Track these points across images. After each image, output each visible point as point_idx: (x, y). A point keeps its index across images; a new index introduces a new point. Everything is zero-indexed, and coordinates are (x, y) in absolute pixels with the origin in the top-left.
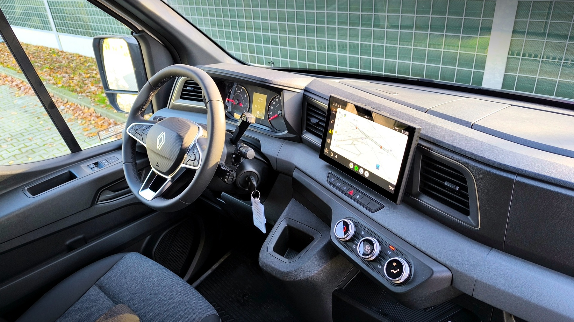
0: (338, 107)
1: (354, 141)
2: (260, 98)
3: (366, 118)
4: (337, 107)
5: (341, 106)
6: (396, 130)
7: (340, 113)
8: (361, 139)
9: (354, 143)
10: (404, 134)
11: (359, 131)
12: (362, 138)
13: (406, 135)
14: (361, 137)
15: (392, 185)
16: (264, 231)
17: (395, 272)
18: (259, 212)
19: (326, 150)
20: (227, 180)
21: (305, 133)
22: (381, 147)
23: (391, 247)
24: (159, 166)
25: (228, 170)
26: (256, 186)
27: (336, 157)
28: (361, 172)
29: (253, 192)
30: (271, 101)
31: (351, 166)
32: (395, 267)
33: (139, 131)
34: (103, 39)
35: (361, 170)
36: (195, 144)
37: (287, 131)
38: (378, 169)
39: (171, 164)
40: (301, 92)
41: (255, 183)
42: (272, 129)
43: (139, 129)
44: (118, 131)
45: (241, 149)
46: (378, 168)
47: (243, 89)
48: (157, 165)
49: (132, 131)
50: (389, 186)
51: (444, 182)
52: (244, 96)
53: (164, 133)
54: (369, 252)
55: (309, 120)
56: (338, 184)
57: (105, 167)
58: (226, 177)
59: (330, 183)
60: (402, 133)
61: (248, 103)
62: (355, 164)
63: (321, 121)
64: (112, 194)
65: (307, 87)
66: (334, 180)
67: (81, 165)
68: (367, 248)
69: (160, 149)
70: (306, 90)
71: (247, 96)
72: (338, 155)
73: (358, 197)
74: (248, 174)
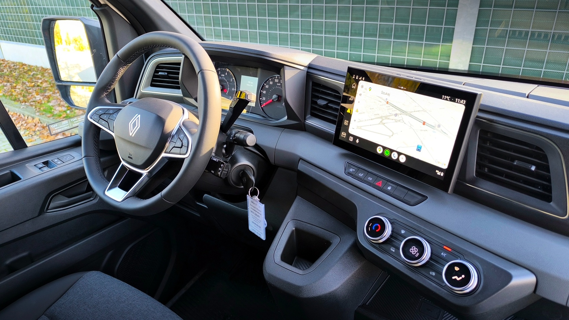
0: (360, 80)
1: (383, 120)
2: (250, 82)
3: (400, 89)
4: (358, 80)
5: (364, 78)
6: (447, 99)
7: (362, 87)
8: (394, 116)
9: (384, 122)
10: (459, 103)
11: (391, 106)
12: (396, 115)
13: (462, 104)
14: (394, 113)
15: (441, 170)
16: (263, 237)
17: (458, 279)
18: (257, 213)
19: (343, 134)
20: (221, 173)
21: (309, 118)
22: (424, 123)
23: (445, 247)
24: (131, 158)
25: (222, 161)
26: (254, 182)
27: (357, 141)
28: (395, 157)
29: (250, 189)
30: (264, 84)
31: (379, 150)
32: (458, 273)
33: (105, 117)
34: (54, 20)
35: (394, 154)
36: (180, 128)
37: (286, 117)
38: (420, 151)
39: (148, 154)
40: (304, 69)
41: (253, 178)
42: (263, 117)
43: (104, 114)
44: (74, 125)
45: (237, 135)
46: (419, 149)
47: (228, 72)
48: (129, 157)
49: (95, 117)
50: (437, 171)
51: (513, 161)
52: (229, 81)
53: (139, 116)
54: (417, 255)
55: (316, 103)
56: (361, 175)
57: (57, 166)
58: (220, 169)
59: (349, 174)
60: (455, 102)
61: (234, 88)
62: (384, 148)
63: (330, 102)
64: (66, 200)
65: (313, 63)
66: (354, 170)
67: (27, 165)
68: (414, 250)
69: (133, 136)
70: (310, 67)
71: (233, 80)
72: (360, 139)
73: (389, 188)
74: (242, 168)
